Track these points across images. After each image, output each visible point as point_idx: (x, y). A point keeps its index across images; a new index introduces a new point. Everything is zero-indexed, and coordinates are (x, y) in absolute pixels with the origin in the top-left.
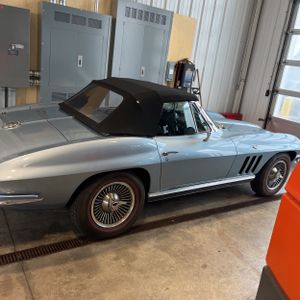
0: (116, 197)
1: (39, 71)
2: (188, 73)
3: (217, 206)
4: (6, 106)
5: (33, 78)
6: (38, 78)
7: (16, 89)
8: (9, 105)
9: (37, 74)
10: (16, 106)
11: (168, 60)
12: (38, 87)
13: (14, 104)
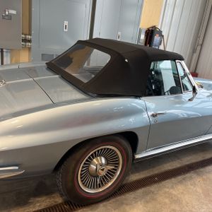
0: (103, 161)
1: (30, 35)
2: (157, 38)
3: (194, 161)
4: (2, 64)
5: (25, 40)
6: (30, 41)
7: (11, 50)
8: (5, 63)
9: (29, 37)
10: (11, 64)
11: (140, 27)
12: (30, 49)
13: (9, 63)
